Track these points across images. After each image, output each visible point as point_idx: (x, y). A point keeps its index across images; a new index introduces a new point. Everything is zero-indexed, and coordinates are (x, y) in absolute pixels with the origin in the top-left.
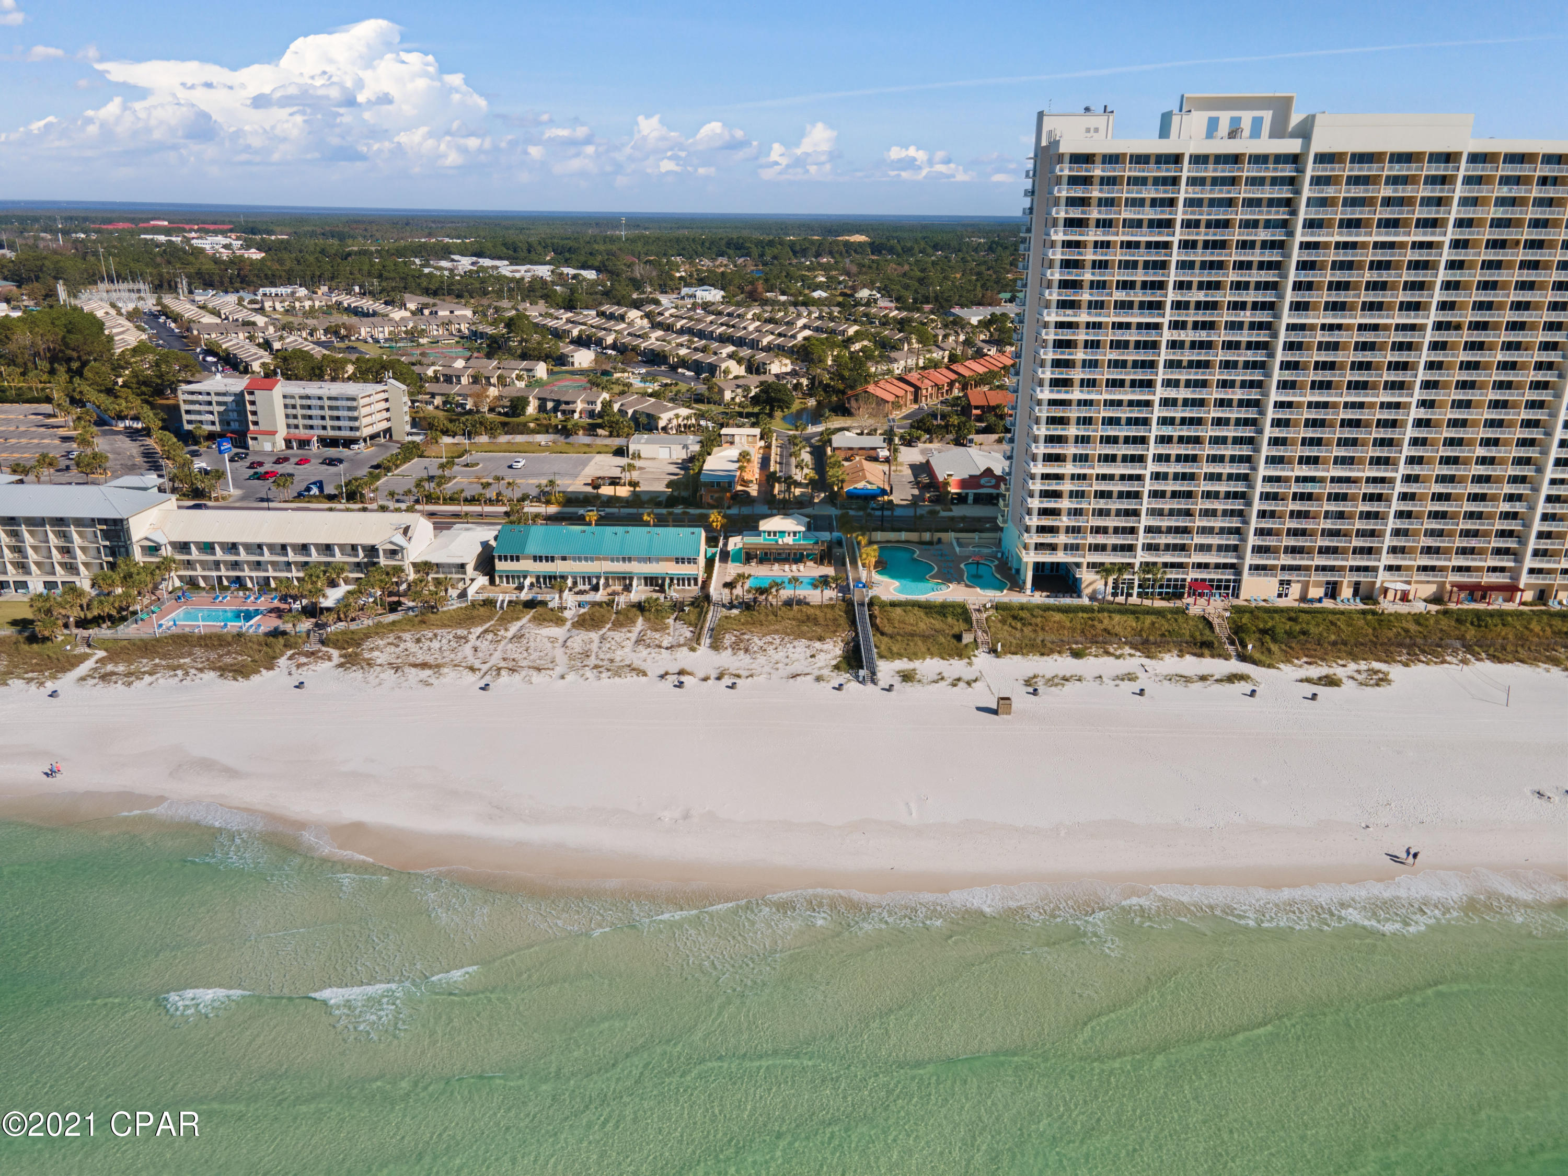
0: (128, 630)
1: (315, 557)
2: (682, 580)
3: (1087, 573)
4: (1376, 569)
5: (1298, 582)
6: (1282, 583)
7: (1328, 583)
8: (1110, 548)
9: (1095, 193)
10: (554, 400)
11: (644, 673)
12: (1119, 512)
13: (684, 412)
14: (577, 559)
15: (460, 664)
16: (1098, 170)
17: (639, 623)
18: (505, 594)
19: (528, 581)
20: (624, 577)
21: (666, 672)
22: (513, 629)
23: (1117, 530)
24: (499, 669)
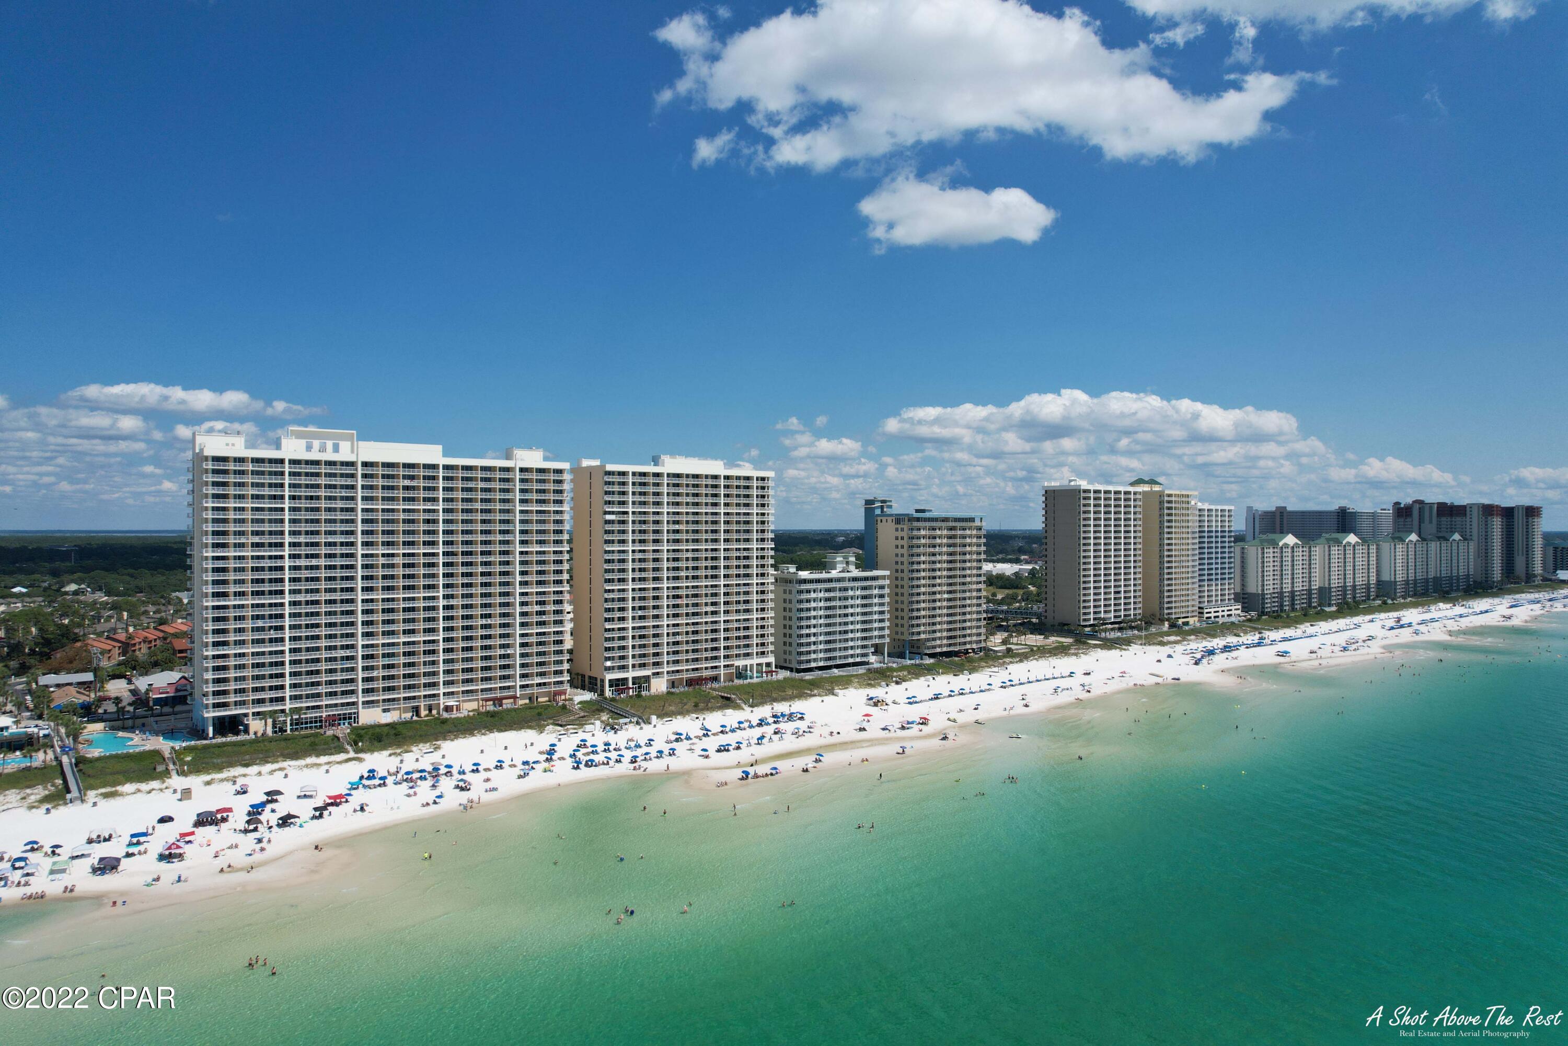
3: (253, 719)
4: (438, 695)
5: (394, 709)
6: (385, 711)
7: (413, 708)
8: (267, 701)
9: (231, 479)
12: (271, 676)
16: (231, 467)
23: (271, 688)
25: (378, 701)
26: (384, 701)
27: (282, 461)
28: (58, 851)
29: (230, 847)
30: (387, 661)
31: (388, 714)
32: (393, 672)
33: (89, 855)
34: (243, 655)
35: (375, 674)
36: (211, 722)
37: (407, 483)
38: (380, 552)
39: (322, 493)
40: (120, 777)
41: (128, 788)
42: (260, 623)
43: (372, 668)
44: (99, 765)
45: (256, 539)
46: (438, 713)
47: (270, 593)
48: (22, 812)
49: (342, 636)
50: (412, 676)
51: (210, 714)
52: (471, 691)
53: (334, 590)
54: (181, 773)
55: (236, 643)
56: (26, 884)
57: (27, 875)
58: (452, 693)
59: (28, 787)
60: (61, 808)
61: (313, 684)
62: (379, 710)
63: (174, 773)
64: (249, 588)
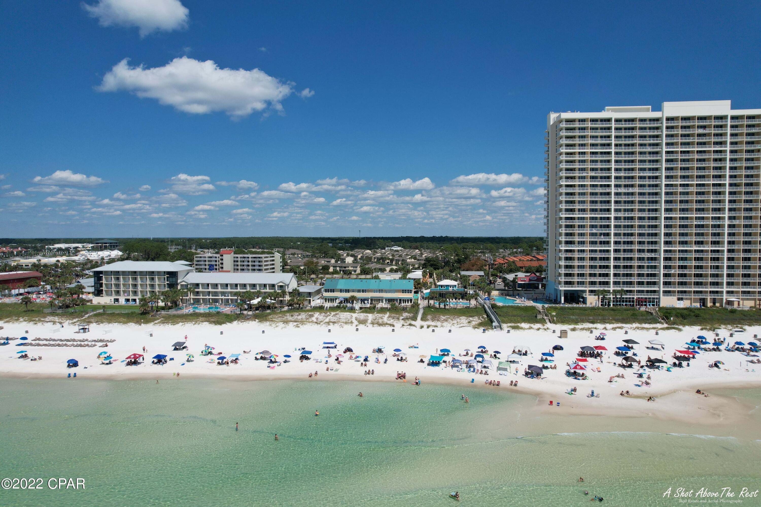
0: (173, 312)
1: (248, 289)
2: (405, 301)
3: (590, 295)
4: (722, 292)
5: (687, 299)
6: (679, 299)
7: (701, 299)
8: (598, 283)
9: (577, 133)
10: (340, 267)
11: (393, 326)
12: (600, 267)
13: (395, 267)
14: (359, 291)
15: (311, 322)
16: (577, 125)
17: (388, 313)
18: (328, 305)
19: (338, 301)
20: (379, 300)
21: (403, 325)
22: (333, 313)
23: (600, 275)
24: (328, 323)
25: (674, 292)
26: (678, 292)
27: (610, 120)
28: (498, 355)
29: (618, 376)
30: (682, 263)
31: (682, 302)
32: (686, 271)
33: (517, 362)
34: (583, 251)
35: (672, 271)
36: (563, 294)
37: (701, 131)
38: (679, 183)
39: (637, 141)
40: (519, 319)
41: (523, 325)
42: (594, 231)
43: (670, 267)
44: (505, 310)
45: (593, 174)
46: (721, 305)
47: (601, 210)
48: (470, 329)
49: (649, 243)
50: (700, 275)
51: (563, 288)
52: (749, 292)
53: (644, 210)
54: (552, 321)
55: (579, 243)
56: (486, 373)
57: (485, 367)
58: (732, 292)
59: (471, 317)
60: (490, 331)
61: (627, 275)
62: (675, 298)
63: (547, 321)
64: (588, 206)
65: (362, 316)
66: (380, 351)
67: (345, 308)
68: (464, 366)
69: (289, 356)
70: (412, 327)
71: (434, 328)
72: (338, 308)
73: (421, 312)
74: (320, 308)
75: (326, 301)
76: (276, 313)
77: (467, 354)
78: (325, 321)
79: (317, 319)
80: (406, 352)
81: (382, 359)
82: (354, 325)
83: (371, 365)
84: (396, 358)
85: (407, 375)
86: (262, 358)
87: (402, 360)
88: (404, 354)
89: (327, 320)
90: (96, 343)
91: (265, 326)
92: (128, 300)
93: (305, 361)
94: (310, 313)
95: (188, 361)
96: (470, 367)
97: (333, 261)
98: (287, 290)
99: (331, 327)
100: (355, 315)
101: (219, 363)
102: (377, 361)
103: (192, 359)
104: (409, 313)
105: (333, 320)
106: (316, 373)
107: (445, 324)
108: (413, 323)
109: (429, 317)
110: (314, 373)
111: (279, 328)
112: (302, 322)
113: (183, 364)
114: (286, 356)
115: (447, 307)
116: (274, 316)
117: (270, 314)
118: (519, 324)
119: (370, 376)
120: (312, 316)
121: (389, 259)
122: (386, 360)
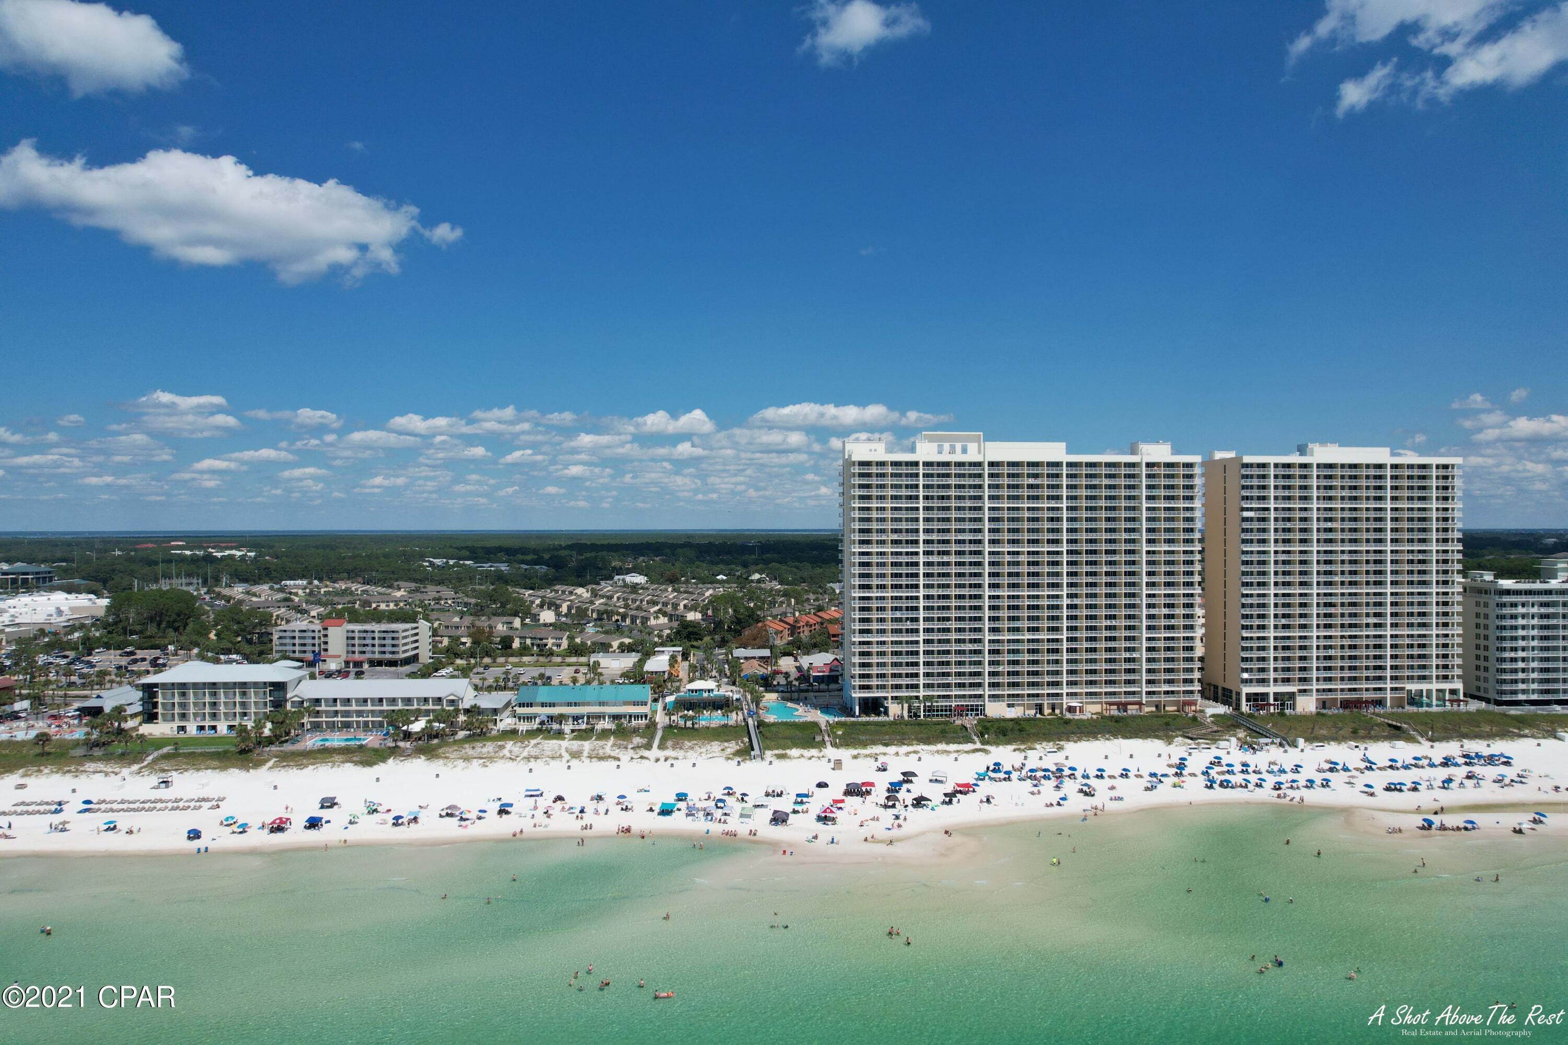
0: (288, 747)
1: (400, 706)
2: (637, 717)
3: (892, 703)
4: (1062, 695)
5: (1019, 705)
6: (1009, 706)
7: (1037, 705)
8: (904, 687)
9: (874, 481)
10: (531, 638)
11: (619, 759)
12: (907, 664)
13: (627, 641)
14: (569, 704)
15: (503, 757)
16: (874, 470)
17: (612, 738)
18: (523, 727)
19: (538, 720)
20: (600, 717)
21: (632, 758)
22: (533, 742)
23: (907, 675)
24: (528, 759)
25: (1003, 696)
26: (1009, 696)
27: (916, 464)
28: (745, 798)
29: (873, 819)
30: (1012, 657)
31: (1013, 709)
32: (1018, 668)
33: (766, 807)
34: (883, 643)
35: (1000, 669)
36: (857, 702)
37: (1031, 481)
38: (1006, 550)
39: (953, 493)
40: (789, 742)
41: (794, 752)
42: (898, 614)
43: (998, 663)
44: (774, 729)
45: (895, 537)
46: (1062, 713)
47: (907, 586)
48: (722, 760)
49: (971, 630)
50: (1035, 673)
51: (857, 695)
52: (1095, 694)
53: (963, 586)
54: (834, 745)
55: (878, 631)
56: (725, 822)
57: (726, 814)
58: (1075, 694)
59: (726, 741)
60: (748, 762)
61: (944, 674)
62: (1004, 704)
63: (828, 744)
64: (889, 581)
65: (575, 745)
66: (600, 798)
67: (549, 732)
68: (701, 814)
69: (485, 811)
70: (644, 761)
71: (673, 762)
72: (539, 731)
73: (659, 734)
74: (512, 734)
75: (520, 720)
76: (448, 744)
77: (709, 797)
78: (522, 756)
79: (511, 752)
80: (633, 798)
81: (602, 810)
82: (564, 760)
83: (588, 818)
84: (620, 807)
85: (633, 829)
86: (448, 815)
87: (626, 809)
88: (630, 802)
89: (525, 754)
90: (203, 804)
91: (437, 766)
92: (202, 728)
93: (504, 816)
94: (499, 743)
95: (351, 823)
96: (708, 814)
97: (517, 622)
98: (461, 707)
99: (532, 764)
100: (565, 744)
101: (394, 824)
102: (597, 812)
103: (356, 820)
104: (641, 737)
105: (533, 754)
106: (521, 831)
107: (690, 754)
108: (646, 753)
109: (669, 743)
110: (518, 831)
111: (459, 769)
112: (491, 759)
113: (346, 828)
114: (480, 811)
115: (696, 726)
116: (447, 749)
117: (439, 746)
118: (788, 751)
119: (588, 832)
120: (502, 747)
121: (618, 614)
122: (607, 811)
